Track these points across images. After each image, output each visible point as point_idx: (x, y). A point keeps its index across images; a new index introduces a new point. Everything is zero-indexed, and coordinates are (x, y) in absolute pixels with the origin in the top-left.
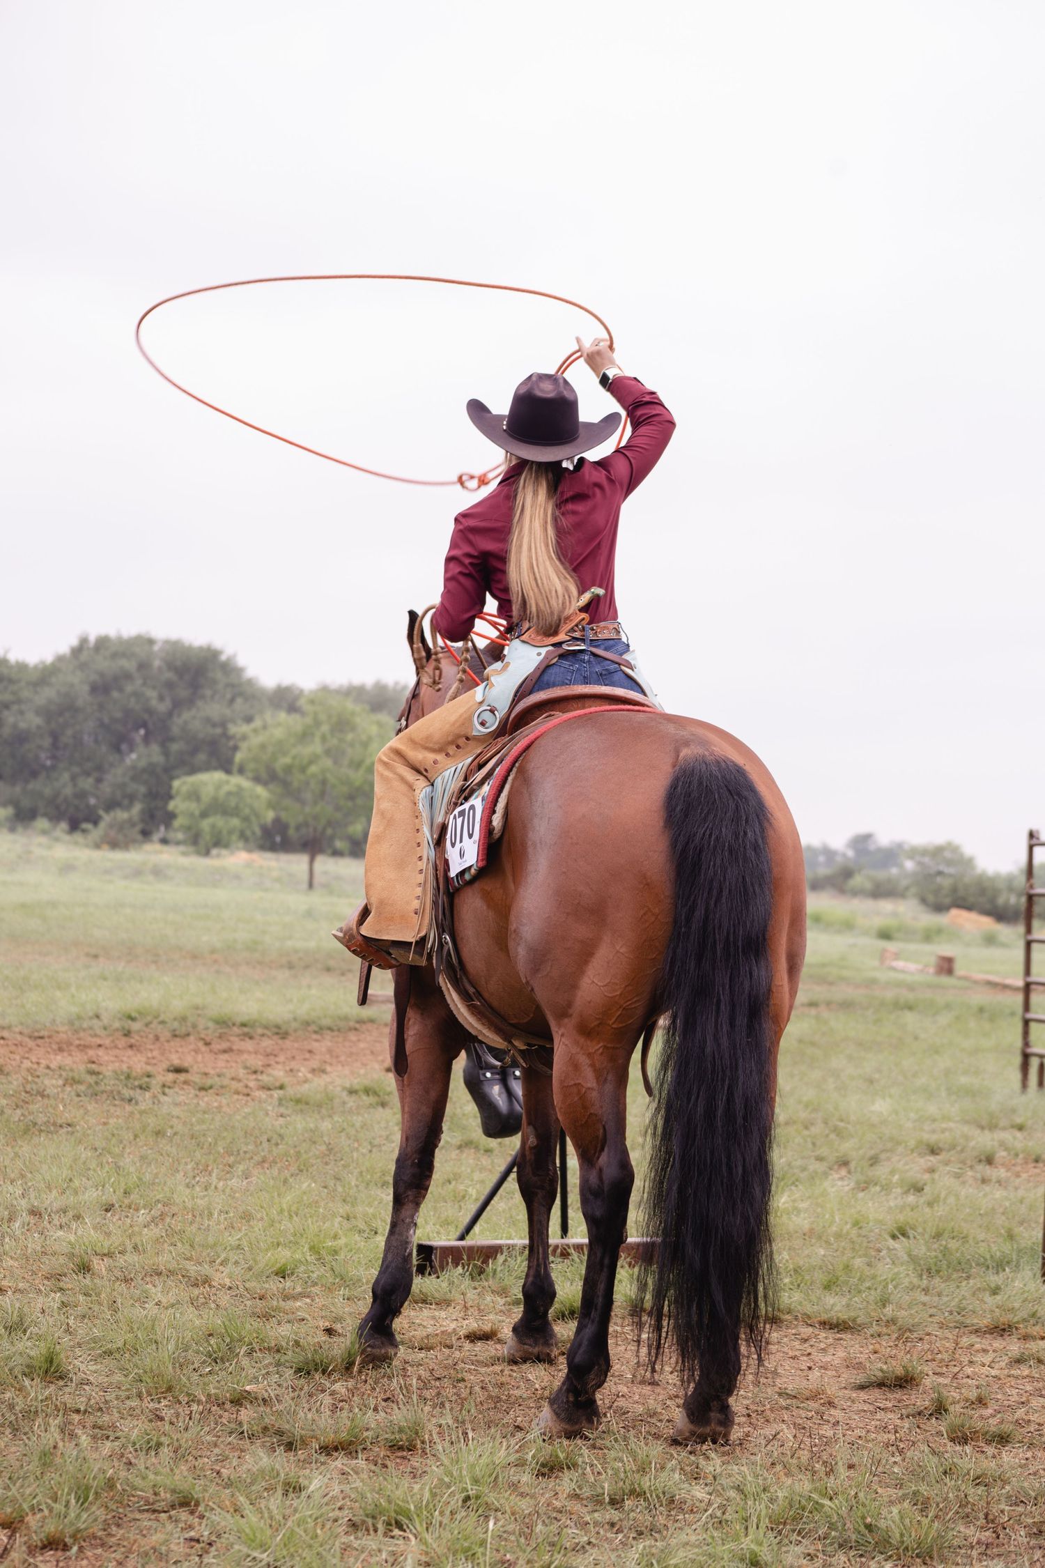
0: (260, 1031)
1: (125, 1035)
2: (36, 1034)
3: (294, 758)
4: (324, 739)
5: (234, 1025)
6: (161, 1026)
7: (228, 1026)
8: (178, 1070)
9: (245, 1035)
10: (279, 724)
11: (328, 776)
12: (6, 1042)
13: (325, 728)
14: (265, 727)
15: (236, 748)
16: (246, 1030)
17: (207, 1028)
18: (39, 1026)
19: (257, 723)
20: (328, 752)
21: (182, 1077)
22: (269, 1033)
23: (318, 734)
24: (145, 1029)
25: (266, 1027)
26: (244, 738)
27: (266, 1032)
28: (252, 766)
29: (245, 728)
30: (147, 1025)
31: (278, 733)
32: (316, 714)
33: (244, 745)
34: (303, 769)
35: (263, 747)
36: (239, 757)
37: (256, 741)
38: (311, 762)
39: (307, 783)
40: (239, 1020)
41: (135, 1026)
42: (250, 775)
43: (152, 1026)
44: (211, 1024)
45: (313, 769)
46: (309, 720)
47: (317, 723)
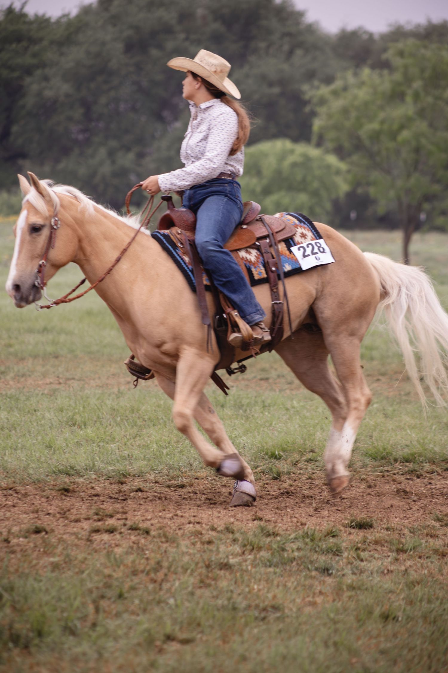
0: (427, 467)
1: (275, 478)
2: (174, 482)
3: (382, 122)
4: (416, 96)
5: (396, 460)
6: (310, 466)
7: (389, 463)
8: (362, 526)
9: (412, 472)
10: (363, 84)
11: (423, 141)
12: (145, 495)
13: (417, 84)
14: (345, 89)
15: (313, 114)
16: (411, 466)
17: (364, 466)
18: (172, 473)
19: (338, 84)
20: (421, 113)
21: (371, 535)
22: (438, 469)
23: (409, 92)
24: (294, 469)
25: (433, 462)
26: (322, 101)
27: (434, 467)
28: (332, 134)
29: (324, 90)
30: (295, 464)
31: (363, 94)
32: (406, 67)
33: (322, 110)
34: (393, 135)
35: (345, 111)
36: (317, 124)
37: (337, 104)
38: (402, 127)
39: (398, 152)
40: (400, 453)
41: (282, 466)
42: (330, 145)
43: (299, 465)
44: (368, 461)
45: (405, 134)
46: (398, 76)
47: (408, 80)
